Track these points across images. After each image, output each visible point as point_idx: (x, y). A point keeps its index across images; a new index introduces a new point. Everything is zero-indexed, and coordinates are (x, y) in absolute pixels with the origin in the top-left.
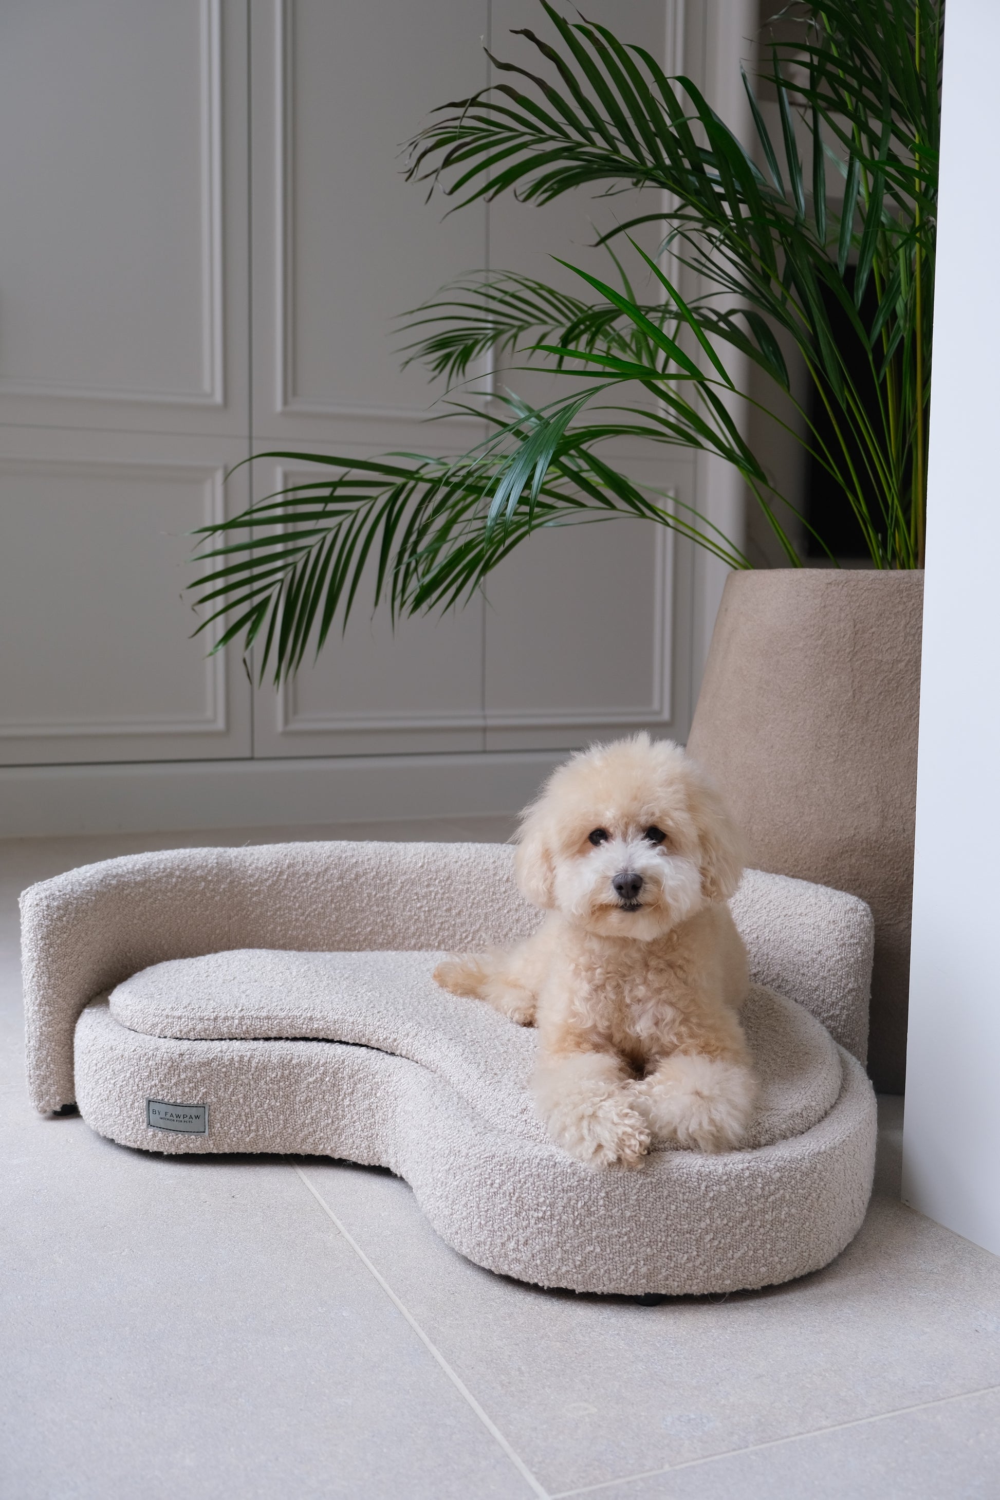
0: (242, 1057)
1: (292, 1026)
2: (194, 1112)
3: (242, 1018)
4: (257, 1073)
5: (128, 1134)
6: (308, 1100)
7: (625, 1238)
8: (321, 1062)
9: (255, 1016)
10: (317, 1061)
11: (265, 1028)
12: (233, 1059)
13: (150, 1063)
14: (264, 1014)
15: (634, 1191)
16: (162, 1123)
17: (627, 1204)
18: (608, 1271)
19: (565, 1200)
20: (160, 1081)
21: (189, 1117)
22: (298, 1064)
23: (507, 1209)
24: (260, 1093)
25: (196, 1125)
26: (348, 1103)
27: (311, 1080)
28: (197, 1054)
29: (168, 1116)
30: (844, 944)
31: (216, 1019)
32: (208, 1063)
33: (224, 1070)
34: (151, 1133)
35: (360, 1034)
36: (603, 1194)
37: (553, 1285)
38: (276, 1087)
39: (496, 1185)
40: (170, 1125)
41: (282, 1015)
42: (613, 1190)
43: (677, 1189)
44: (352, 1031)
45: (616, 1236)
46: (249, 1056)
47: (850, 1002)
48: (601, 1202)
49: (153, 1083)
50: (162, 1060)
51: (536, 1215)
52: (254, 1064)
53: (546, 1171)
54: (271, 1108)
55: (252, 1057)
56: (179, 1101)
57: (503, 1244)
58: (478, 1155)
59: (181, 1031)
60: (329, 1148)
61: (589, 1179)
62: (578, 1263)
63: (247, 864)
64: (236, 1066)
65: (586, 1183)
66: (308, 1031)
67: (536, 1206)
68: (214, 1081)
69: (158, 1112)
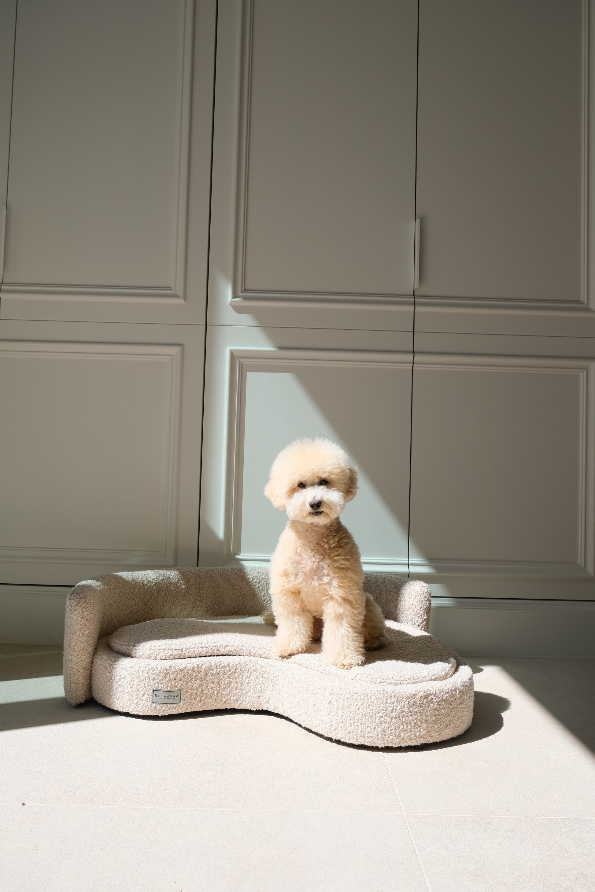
0: (198, 665)
1: (217, 650)
2: (176, 694)
3: (194, 648)
4: (205, 672)
5: (140, 708)
6: (229, 684)
7: (416, 721)
8: (234, 664)
9: (200, 647)
10: (232, 664)
11: (204, 651)
12: (194, 666)
13: (155, 672)
14: (204, 645)
15: (418, 700)
16: (160, 701)
17: (416, 706)
18: (409, 736)
19: (392, 707)
20: (160, 680)
21: (173, 696)
22: (224, 667)
23: (365, 715)
24: (206, 682)
25: (176, 700)
26: (247, 682)
27: (230, 673)
28: (177, 665)
29: (163, 697)
30: (422, 601)
31: (182, 649)
32: (183, 670)
33: (190, 672)
34: (154, 706)
35: (250, 651)
36: (407, 703)
37: (383, 746)
38: (213, 678)
39: (359, 705)
40: (164, 701)
41: (212, 645)
42: (411, 701)
43: (433, 697)
44: (246, 650)
45: (412, 720)
46: (201, 664)
47: (425, 624)
48: (406, 706)
49: (156, 681)
50: (161, 670)
51: (379, 715)
52: (204, 668)
53: (383, 696)
54: (211, 688)
55: (202, 665)
56: (169, 689)
57: (362, 731)
58: (349, 693)
59: (165, 656)
60: (237, 704)
61: (401, 697)
62: (397, 734)
63: (144, 579)
64: (195, 670)
65: (400, 699)
66: (225, 652)
67: (379, 712)
68: (186, 678)
69: (158, 695)
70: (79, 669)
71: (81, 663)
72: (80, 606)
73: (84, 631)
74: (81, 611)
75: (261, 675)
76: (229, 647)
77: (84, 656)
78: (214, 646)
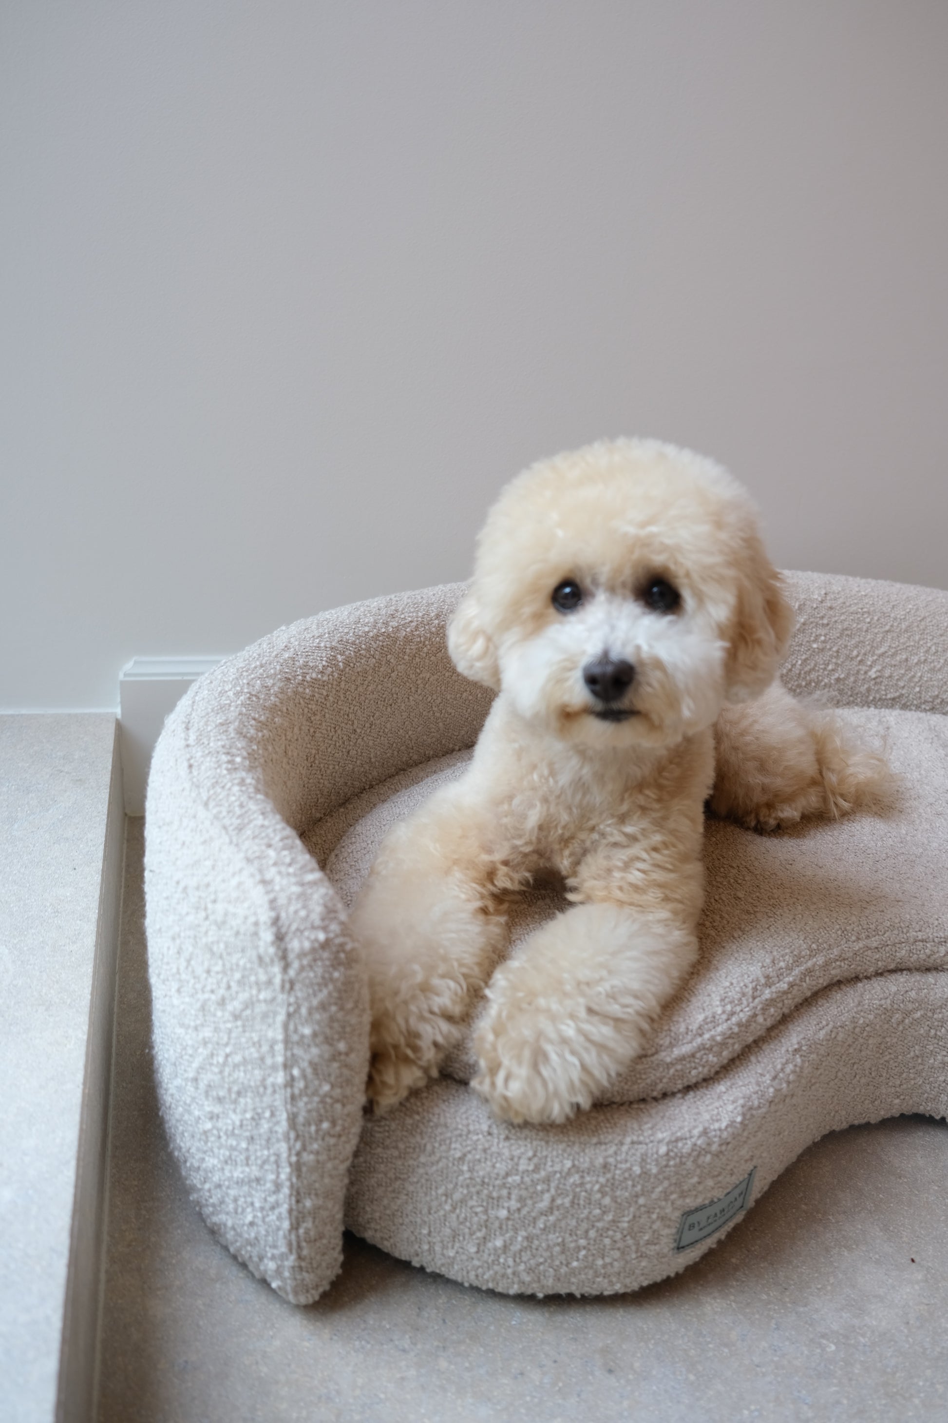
16: (699, 1236)
34: (678, 1260)
40: (709, 1230)
69: (696, 1225)
76: (835, 965)
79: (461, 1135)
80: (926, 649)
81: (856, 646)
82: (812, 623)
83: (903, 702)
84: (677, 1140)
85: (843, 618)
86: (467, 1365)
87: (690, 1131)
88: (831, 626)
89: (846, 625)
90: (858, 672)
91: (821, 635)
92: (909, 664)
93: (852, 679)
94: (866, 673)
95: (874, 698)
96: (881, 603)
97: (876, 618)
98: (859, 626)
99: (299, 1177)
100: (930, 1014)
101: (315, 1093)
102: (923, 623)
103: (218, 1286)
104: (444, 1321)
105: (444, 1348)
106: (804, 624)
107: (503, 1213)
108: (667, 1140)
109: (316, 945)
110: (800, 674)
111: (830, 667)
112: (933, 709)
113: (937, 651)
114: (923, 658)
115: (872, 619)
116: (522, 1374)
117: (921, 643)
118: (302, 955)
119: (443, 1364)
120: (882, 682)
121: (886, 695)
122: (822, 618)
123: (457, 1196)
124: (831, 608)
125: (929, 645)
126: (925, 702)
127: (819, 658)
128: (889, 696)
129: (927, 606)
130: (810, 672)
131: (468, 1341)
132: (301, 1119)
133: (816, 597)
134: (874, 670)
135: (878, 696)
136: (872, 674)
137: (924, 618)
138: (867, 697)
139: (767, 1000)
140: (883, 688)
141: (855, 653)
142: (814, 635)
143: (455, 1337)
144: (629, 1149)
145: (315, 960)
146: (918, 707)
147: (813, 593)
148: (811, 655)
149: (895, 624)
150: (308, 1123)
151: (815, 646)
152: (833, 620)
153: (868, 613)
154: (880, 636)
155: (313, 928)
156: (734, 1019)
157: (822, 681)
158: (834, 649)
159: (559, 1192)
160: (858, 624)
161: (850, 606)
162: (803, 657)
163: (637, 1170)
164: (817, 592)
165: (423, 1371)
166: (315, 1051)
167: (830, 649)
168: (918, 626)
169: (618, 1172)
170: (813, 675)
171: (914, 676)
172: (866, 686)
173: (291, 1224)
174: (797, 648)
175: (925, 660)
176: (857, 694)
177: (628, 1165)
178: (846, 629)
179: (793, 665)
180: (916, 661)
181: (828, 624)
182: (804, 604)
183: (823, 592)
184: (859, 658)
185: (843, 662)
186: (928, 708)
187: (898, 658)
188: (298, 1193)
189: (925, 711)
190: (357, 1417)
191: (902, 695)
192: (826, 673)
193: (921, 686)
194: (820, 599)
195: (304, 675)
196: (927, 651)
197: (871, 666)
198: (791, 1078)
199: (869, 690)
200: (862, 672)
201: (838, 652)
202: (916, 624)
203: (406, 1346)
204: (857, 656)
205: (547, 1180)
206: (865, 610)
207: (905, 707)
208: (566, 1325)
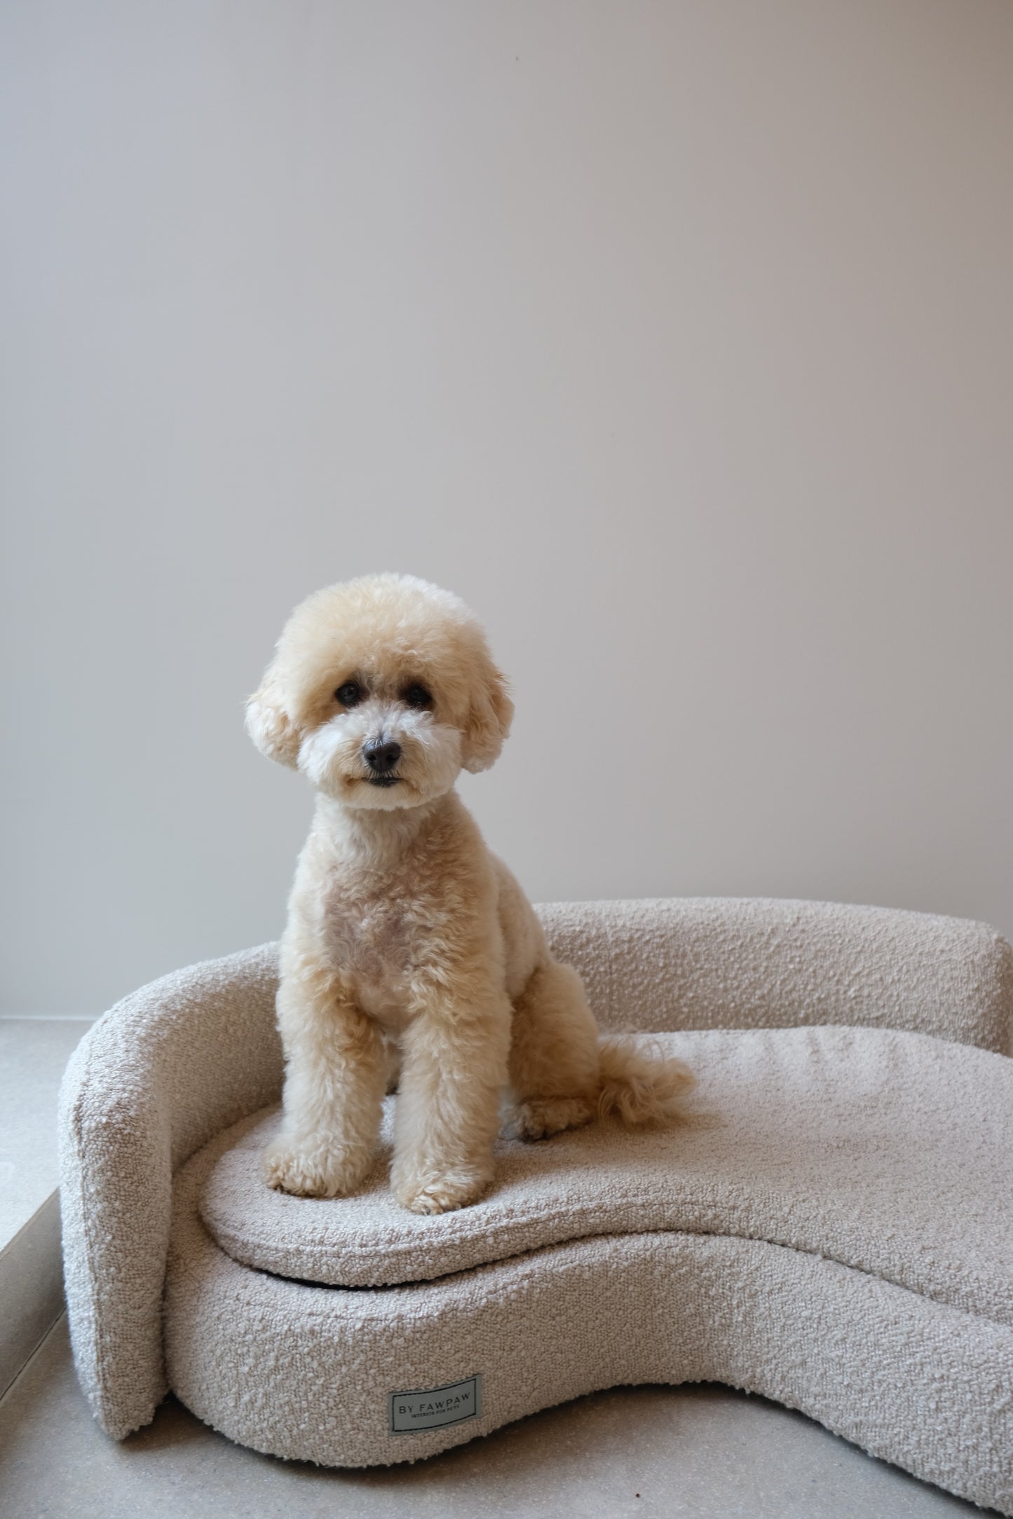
0: (518, 1292)
4: (539, 1307)
11: (526, 1240)
20: (413, 1364)
21: (453, 1400)
25: (464, 1408)
28: (460, 1307)
32: (479, 1316)
38: (563, 1318)
40: (426, 1421)
46: (526, 1287)
49: (402, 1370)
50: (414, 1334)
54: (558, 1349)
55: (530, 1286)
56: (440, 1384)
66: (582, 1229)
68: (487, 1338)
69: (407, 1410)
70: (128, 1332)
71: (136, 1312)
72: (112, 1140)
73: (136, 1219)
74: (117, 1159)
75: (703, 1290)
76: (593, 1214)
77: (143, 1292)
78: (549, 1220)
79: (219, 1299)
80: (897, 969)
81: (832, 967)
82: (785, 945)
83: (887, 1021)
84: (372, 1320)
85: (815, 940)
86: (212, 1500)
87: (386, 1315)
88: (804, 947)
89: (819, 946)
90: (838, 992)
91: (795, 957)
92: (885, 983)
93: (833, 998)
94: (845, 992)
95: (859, 1018)
96: (852, 925)
97: (847, 940)
98: (832, 948)
99: (100, 1314)
100: (696, 1271)
101: (102, 1242)
102: (892, 944)
103: (73, 1422)
104: (215, 1470)
105: (203, 1487)
106: (778, 946)
107: (246, 1369)
108: (363, 1318)
109: (100, 1126)
110: (781, 993)
111: (809, 987)
112: (916, 1029)
113: (908, 971)
114: (896, 978)
115: (843, 941)
116: (248, 1513)
117: (893, 962)
118: (89, 1131)
119: (196, 1496)
120: (862, 1002)
121: (869, 1014)
122: (796, 940)
123: (218, 1352)
124: (803, 931)
125: (900, 964)
126: (907, 1021)
127: (798, 979)
128: (872, 1016)
129: (896, 927)
130: (791, 991)
131: (223, 1486)
132: (96, 1264)
133: (788, 921)
134: (852, 990)
135: (861, 1015)
136: (851, 993)
137: (893, 939)
138: (852, 1016)
139: (502, 1227)
140: (865, 1007)
141: (831, 973)
142: (789, 956)
143: (215, 1482)
144: (333, 1321)
145: (98, 1136)
146: (902, 1026)
147: (786, 917)
148: (789, 976)
149: (866, 945)
150: (100, 1268)
151: (791, 966)
152: (807, 942)
153: (839, 934)
154: (853, 957)
155: (101, 1114)
156: (458, 1234)
157: (804, 1000)
158: (811, 970)
159: (281, 1351)
160: (831, 945)
161: (822, 929)
162: (782, 977)
163: (336, 1339)
164: (790, 916)
165: (178, 1498)
166: (99, 1206)
167: (807, 970)
168: (888, 946)
169: (322, 1339)
170: (795, 995)
171: (891, 996)
172: (848, 1005)
173: (98, 1357)
174: (774, 969)
175: (899, 980)
176: (842, 1013)
177: (330, 1335)
178: (819, 951)
179: (773, 986)
180: (890, 980)
181: (801, 946)
182: (777, 928)
183: (796, 916)
184: (836, 978)
185: (821, 982)
186: (911, 1027)
187: (873, 978)
188: (101, 1330)
189: (908, 1030)
190: (113, 1516)
191: (883, 1015)
192: (807, 992)
193: (900, 1005)
194: (792, 923)
195: (263, 976)
196: (900, 971)
197: (849, 986)
198: (513, 1296)
199: (852, 1009)
200: (842, 992)
201: (814, 972)
202: (885, 945)
203: (176, 1481)
204: (834, 976)
205: (272, 1340)
206: (836, 932)
207: (889, 1026)
208: (305, 1489)
